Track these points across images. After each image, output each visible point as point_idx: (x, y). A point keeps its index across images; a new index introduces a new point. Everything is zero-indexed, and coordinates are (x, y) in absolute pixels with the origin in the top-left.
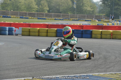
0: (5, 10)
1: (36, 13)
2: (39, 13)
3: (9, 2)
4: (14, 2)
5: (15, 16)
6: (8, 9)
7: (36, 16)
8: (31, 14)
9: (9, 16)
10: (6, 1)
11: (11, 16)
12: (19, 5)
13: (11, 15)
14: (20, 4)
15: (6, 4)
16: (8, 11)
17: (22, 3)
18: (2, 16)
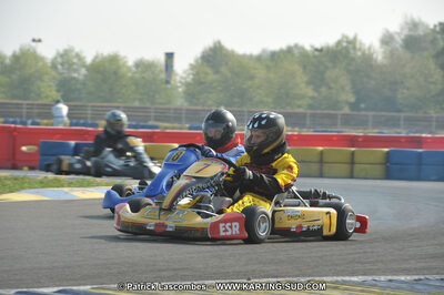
2: (319, 112)
10: (202, 75)
17: (256, 80)
18: (187, 125)
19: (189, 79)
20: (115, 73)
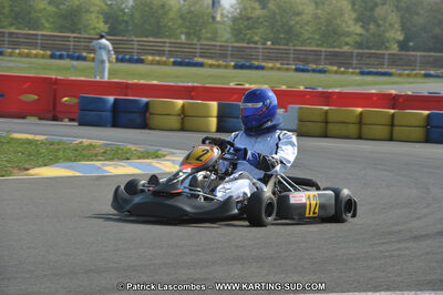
0: (242, 40)
1: (356, 51)
2: (367, 51)
3: (258, 12)
4: (277, 11)
5: (278, 65)
6: (256, 38)
7: (355, 62)
8: (335, 55)
9: (256, 63)
10: (249, 10)
11: (264, 64)
12: (293, 23)
13: (264, 60)
14: (298, 18)
15: (249, 19)
16: (252, 45)
17: (304, 16)
18: (233, 64)
19: (236, 14)
20: (163, 6)
